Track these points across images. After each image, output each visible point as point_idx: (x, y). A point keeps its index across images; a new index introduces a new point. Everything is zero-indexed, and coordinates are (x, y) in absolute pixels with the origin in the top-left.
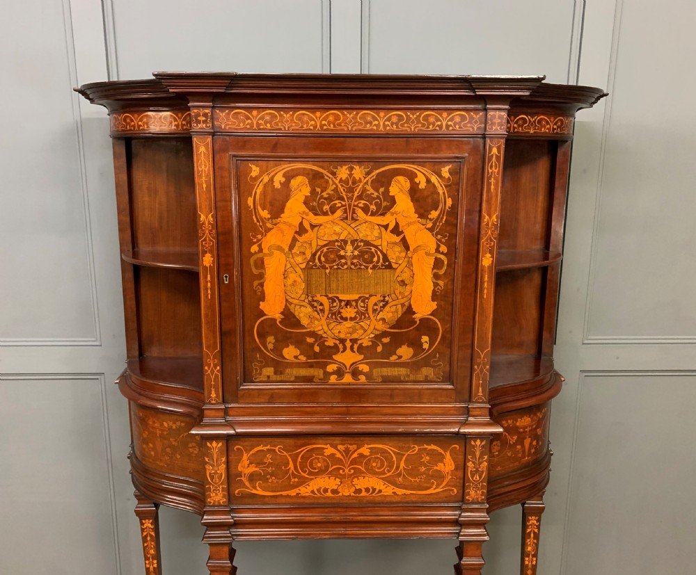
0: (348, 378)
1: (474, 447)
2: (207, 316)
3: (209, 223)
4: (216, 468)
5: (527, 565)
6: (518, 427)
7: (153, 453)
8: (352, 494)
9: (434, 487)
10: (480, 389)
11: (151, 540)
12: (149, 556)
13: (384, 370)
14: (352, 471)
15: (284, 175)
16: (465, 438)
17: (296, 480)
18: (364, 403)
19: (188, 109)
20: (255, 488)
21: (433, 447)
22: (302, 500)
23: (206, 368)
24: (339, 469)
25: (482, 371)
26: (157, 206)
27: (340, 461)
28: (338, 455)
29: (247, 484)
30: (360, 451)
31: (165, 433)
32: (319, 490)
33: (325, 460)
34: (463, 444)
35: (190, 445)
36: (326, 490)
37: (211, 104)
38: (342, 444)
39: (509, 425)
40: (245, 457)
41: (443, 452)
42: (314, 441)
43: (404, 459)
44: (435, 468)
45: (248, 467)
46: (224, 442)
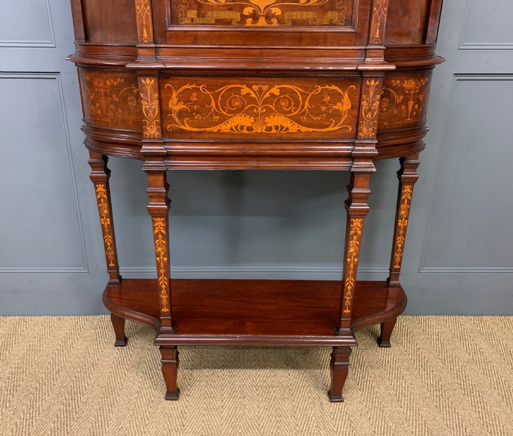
0: (262, 22)
1: (369, 86)
4: (150, 104)
5: (400, 226)
6: (404, 89)
7: (99, 112)
8: (264, 131)
9: (333, 125)
10: (378, 31)
11: (104, 202)
12: (103, 215)
13: (294, 13)
14: (264, 110)
17: (218, 117)
18: (276, 45)
20: (183, 124)
21: (334, 87)
22: (222, 136)
23: (138, 7)
24: (253, 108)
25: (380, 13)
27: (253, 101)
28: (253, 95)
29: (177, 120)
30: (271, 91)
31: (108, 91)
32: (236, 127)
34: (359, 84)
35: (129, 99)
36: (242, 128)
38: (257, 85)
39: (397, 85)
40: (174, 95)
41: (341, 92)
42: (232, 81)
43: (308, 98)
44: (335, 107)
45: (177, 104)
46: (156, 79)
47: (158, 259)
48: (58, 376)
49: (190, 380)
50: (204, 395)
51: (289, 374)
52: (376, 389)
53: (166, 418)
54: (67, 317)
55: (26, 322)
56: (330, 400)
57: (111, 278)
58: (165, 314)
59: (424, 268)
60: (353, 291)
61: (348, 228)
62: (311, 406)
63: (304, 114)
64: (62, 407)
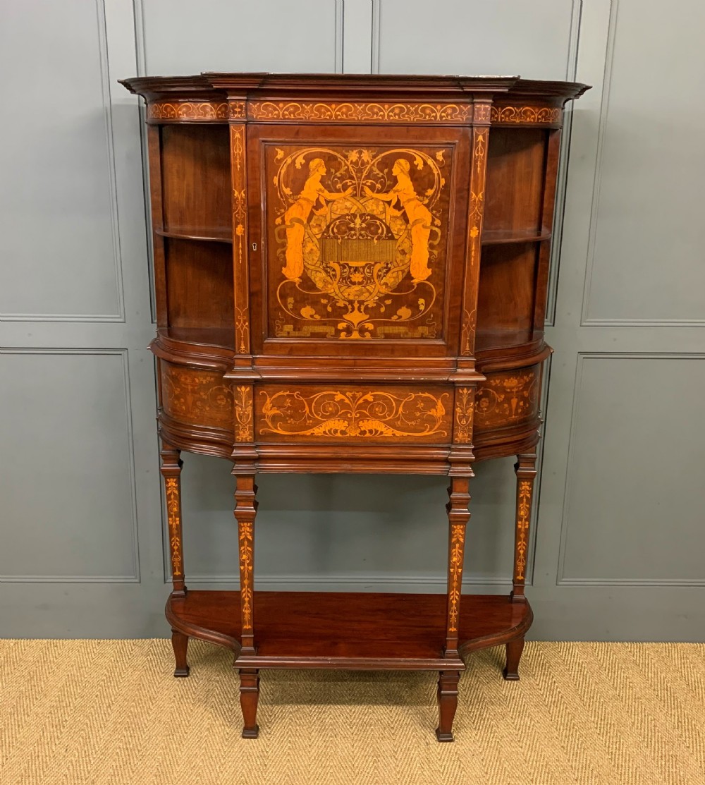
0: (355, 335)
1: (462, 394)
2: (238, 278)
3: (242, 198)
4: (244, 410)
5: (521, 529)
6: (504, 387)
7: (184, 407)
8: (358, 435)
9: (428, 430)
10: (468, 344)
11: (174, 499)
12: (172, 513)
13: (387, 328)
14: (358, 415)
15: (304, 158)
16: (453, 386)
17: (311, 421)
18: (369, 356)
19: (227, 101)
21: (427, 395)
22: (315, 440)
23: (237, 323)
24: (347, 413)
25: (469, 329)
26: (185, 187)
27: (347, 406)
28: (347, 401)
29: (270, 424)
30: (365, 397)
31: (196, 388)
32: (329, 431)
33: (335, 405)
34: (452, 393)
35: (219, 397)
36: (336, 431)
37: (245, 98)
38: (350, 392)
39: (496, 385)
40: (268, 401)
41: (434, 399)
42: (326, 388)
43: (402, 405)
44: (429, 413)
45: (271, 409)
46: (252, 387)
47: (242, 568)
48: (109, 711)
49: (271, 716)
50: (287, 733)
51: (391, 711)
52: (494, 728)
53: (245, 758)
54: (108, 641)
55: (56, 646)
56: (438, 738)
57: (175, 590)
58: (247, 632)
59: (563, 580)
60: (458, 605)
61: (451, 536)
62: (416, 745)
63: (398, 419)
64: (121, 745)
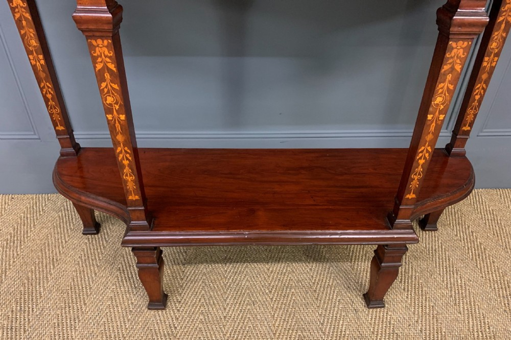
5: (485, 67)
11: (27, 26)
47: (110, 117)
51: (311, 269)
52: (424, 289)
53: (149, 337)
54: (22, 196)
56: (368, 305)
57: (62, 147)
58: (134, 203)
59: (485, 130)
60: (426, 167)
61: (439, 61)
62: (343, 314)
64: (5, 322)
